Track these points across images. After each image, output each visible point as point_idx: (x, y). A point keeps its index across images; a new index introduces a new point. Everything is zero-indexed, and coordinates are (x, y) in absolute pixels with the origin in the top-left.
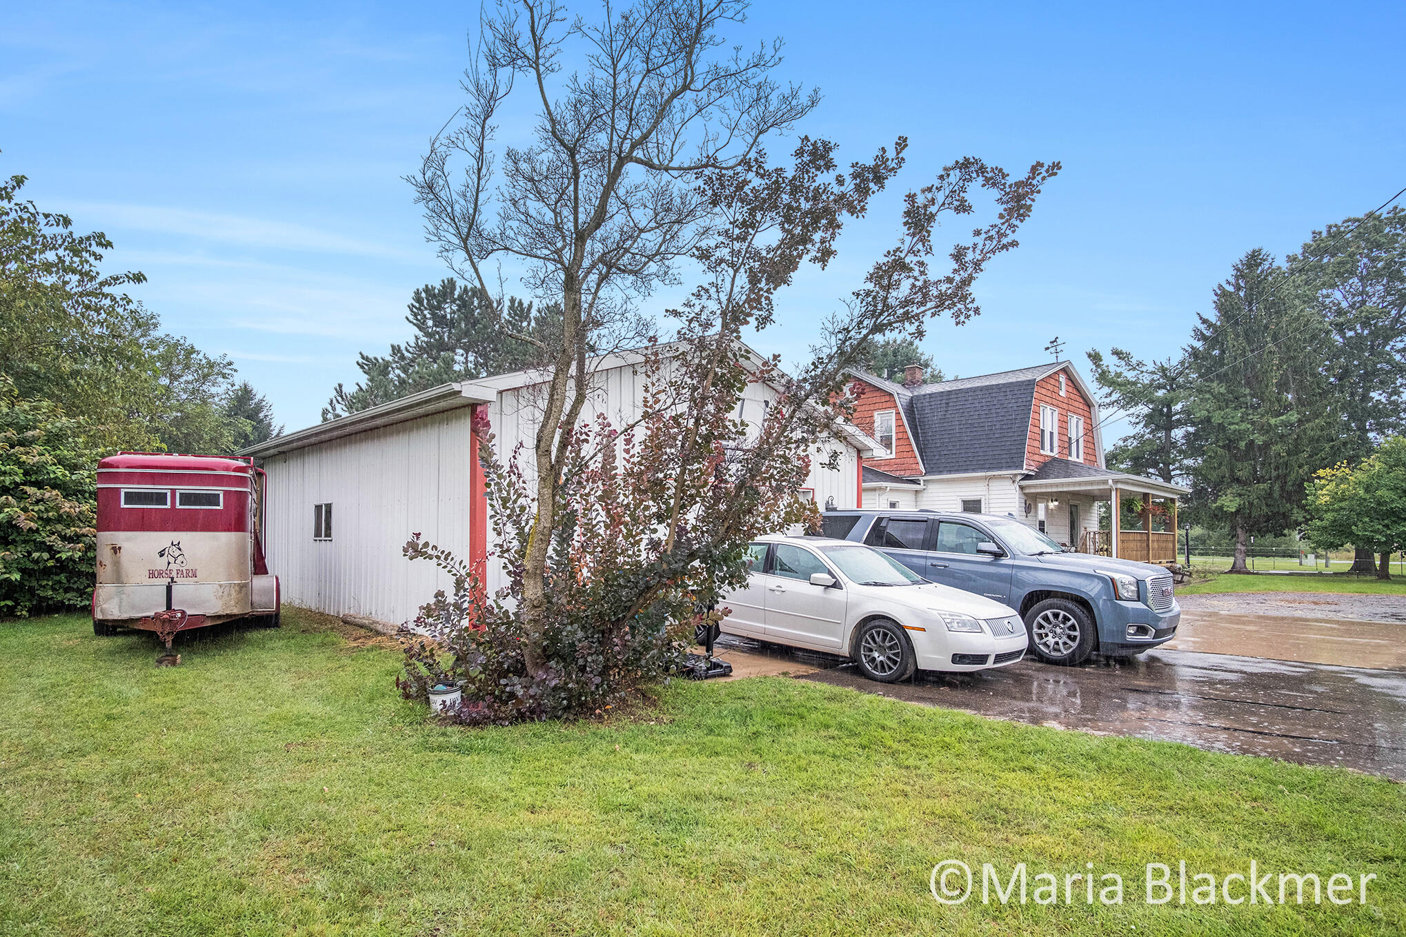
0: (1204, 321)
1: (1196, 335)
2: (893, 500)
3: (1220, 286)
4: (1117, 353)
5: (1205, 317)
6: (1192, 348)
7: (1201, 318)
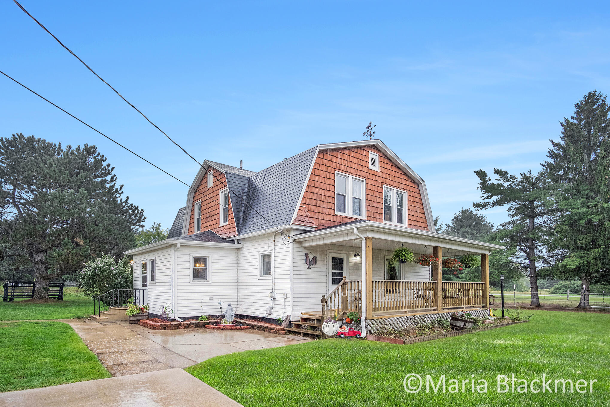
0: (555, 145)
1: (551, 155)
2: (200, 254)
3: (567, 121)
4: (497, 172)
5: (556, 142)
6: (548, 164)
7: (553, 143)
